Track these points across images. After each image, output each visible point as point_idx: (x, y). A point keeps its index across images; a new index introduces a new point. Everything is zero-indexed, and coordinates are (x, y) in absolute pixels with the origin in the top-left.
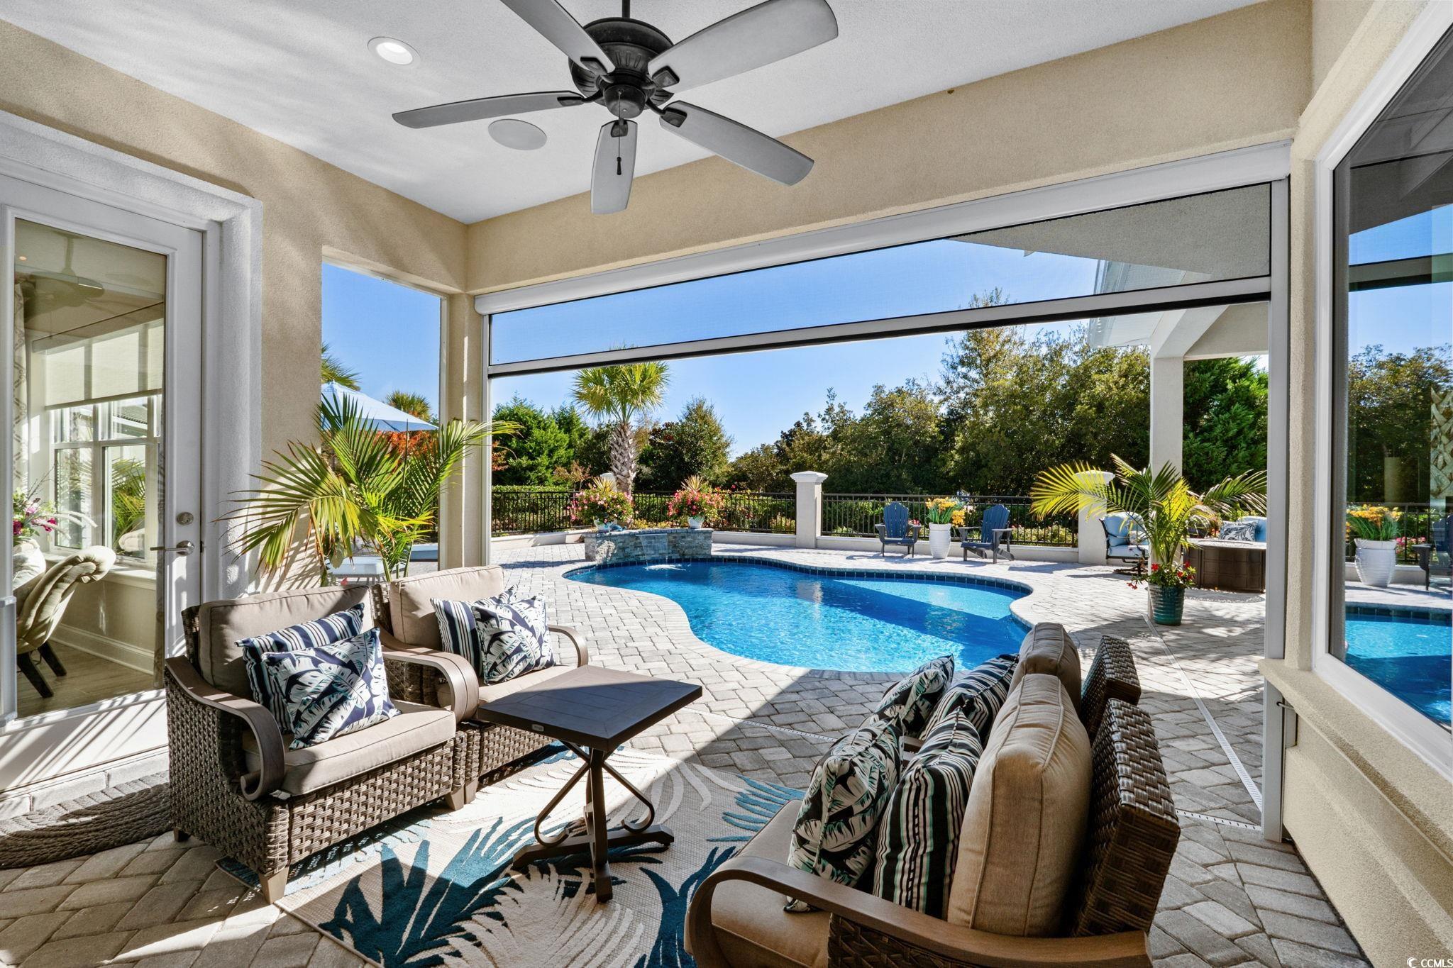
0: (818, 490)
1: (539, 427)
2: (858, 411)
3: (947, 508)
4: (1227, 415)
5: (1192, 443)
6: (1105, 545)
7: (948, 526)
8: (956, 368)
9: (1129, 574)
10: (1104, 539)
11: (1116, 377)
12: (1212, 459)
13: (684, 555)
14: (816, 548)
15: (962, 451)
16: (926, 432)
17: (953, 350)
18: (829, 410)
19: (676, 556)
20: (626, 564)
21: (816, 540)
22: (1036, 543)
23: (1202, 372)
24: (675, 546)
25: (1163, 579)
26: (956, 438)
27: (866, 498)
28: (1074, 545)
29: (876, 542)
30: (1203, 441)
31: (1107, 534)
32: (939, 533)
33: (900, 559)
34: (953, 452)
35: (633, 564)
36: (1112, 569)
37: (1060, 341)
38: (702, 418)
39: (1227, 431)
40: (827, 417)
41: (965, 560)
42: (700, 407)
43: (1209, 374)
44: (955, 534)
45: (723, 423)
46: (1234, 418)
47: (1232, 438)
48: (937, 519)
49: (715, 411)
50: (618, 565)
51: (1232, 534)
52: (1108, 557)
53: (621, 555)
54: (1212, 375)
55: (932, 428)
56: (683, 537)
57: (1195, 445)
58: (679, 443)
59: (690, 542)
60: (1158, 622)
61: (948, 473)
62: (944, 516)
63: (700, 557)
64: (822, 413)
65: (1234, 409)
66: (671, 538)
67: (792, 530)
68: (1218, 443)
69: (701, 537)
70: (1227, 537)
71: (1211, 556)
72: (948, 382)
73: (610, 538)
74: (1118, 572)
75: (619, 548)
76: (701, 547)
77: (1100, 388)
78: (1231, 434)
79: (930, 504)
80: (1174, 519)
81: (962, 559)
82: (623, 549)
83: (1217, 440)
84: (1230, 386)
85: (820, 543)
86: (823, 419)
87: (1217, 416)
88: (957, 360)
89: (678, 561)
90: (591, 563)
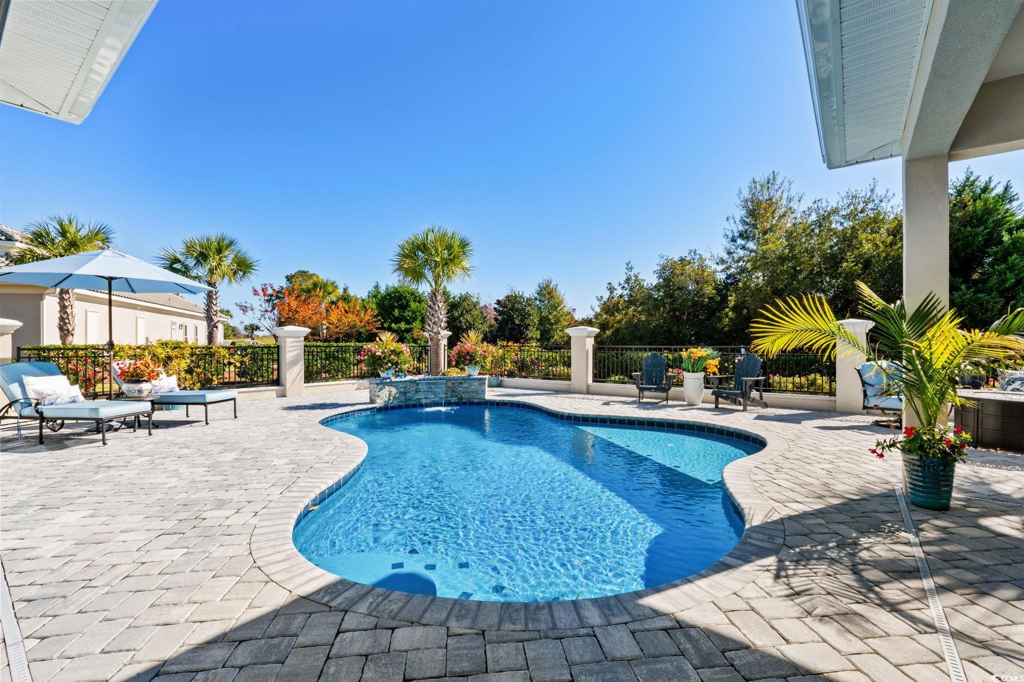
0: (590, 343)
1: (415, 301)
2: (651, 280)
3: (699, 358)
4: (1003, 266)
5: (964, 295)
6: (862, 396)
7: (702, 374)
8: (735, 241)
9: (888, 426)
10: (860, 388)
11: (884, 236)
12: (987, 310)
13: (461, 399)
14: (588, 393)
15: (734, 309)
16: (703, 294)
17: (733, 226)
18: (628, 280)
19: (453, 400)
20: (407, 406)
21: (588, 386)
22: (793, 391)
23: (975, 227)
24: (453, 391)
25: (921, 448)
26: (729, 298)
27: (645, 350)
28: (832, 393)
29: (632, 388)
30: (976, 293)
31: (864, 383)
32: (692, 381)
33: (654, 406)
34: (727, 310)
35: (415, 406)
36: (870, 419)
37: (829, 209)
38: (549, 293)
39: (1004, 281)
40: (626, 286)
41: (717, 407)
42: (548, 286)
43: (982, 228)
44: (707, 382)
45: (565, 297)
46: (1011, 269)
47: (1008, 289)
48: (690, 368)
49: (559, 288)
50: (400, 407)
51: (1017, 385)
52: (865, 408)
53: (403, 398)
54: (986, 228)
55: (709, 290)
56: (461, 383)
57: (968, 296)
58: (511, 310)
59: (467, 388)
60: (915, 504)
61: (723, 328)
62: (697, 365)
63: (476, 401)
64: (622, 282)
65: (1011, 259)
66: (449, 384)
67: (568, 378)
68: (994, 294)
69: (476, 384)
70: (1010, 388)
71: (990, 410)
72: (729, 253)
73: (391, 384)
74: (877, 423)
75: (401, 393)
76: (476, 392)
77: (867, 247)
78: (1008, 285)
79: (684, 354)
80: (938, 366)
81: (713, 406)
82: (405, 393)
83: (992, 291)
84: (1006, 238)
85: (591, 389)
86: (623, 287)
87: (993, 267)
88: (737, 234)
89: (456, 404)
90: (374, 406)
